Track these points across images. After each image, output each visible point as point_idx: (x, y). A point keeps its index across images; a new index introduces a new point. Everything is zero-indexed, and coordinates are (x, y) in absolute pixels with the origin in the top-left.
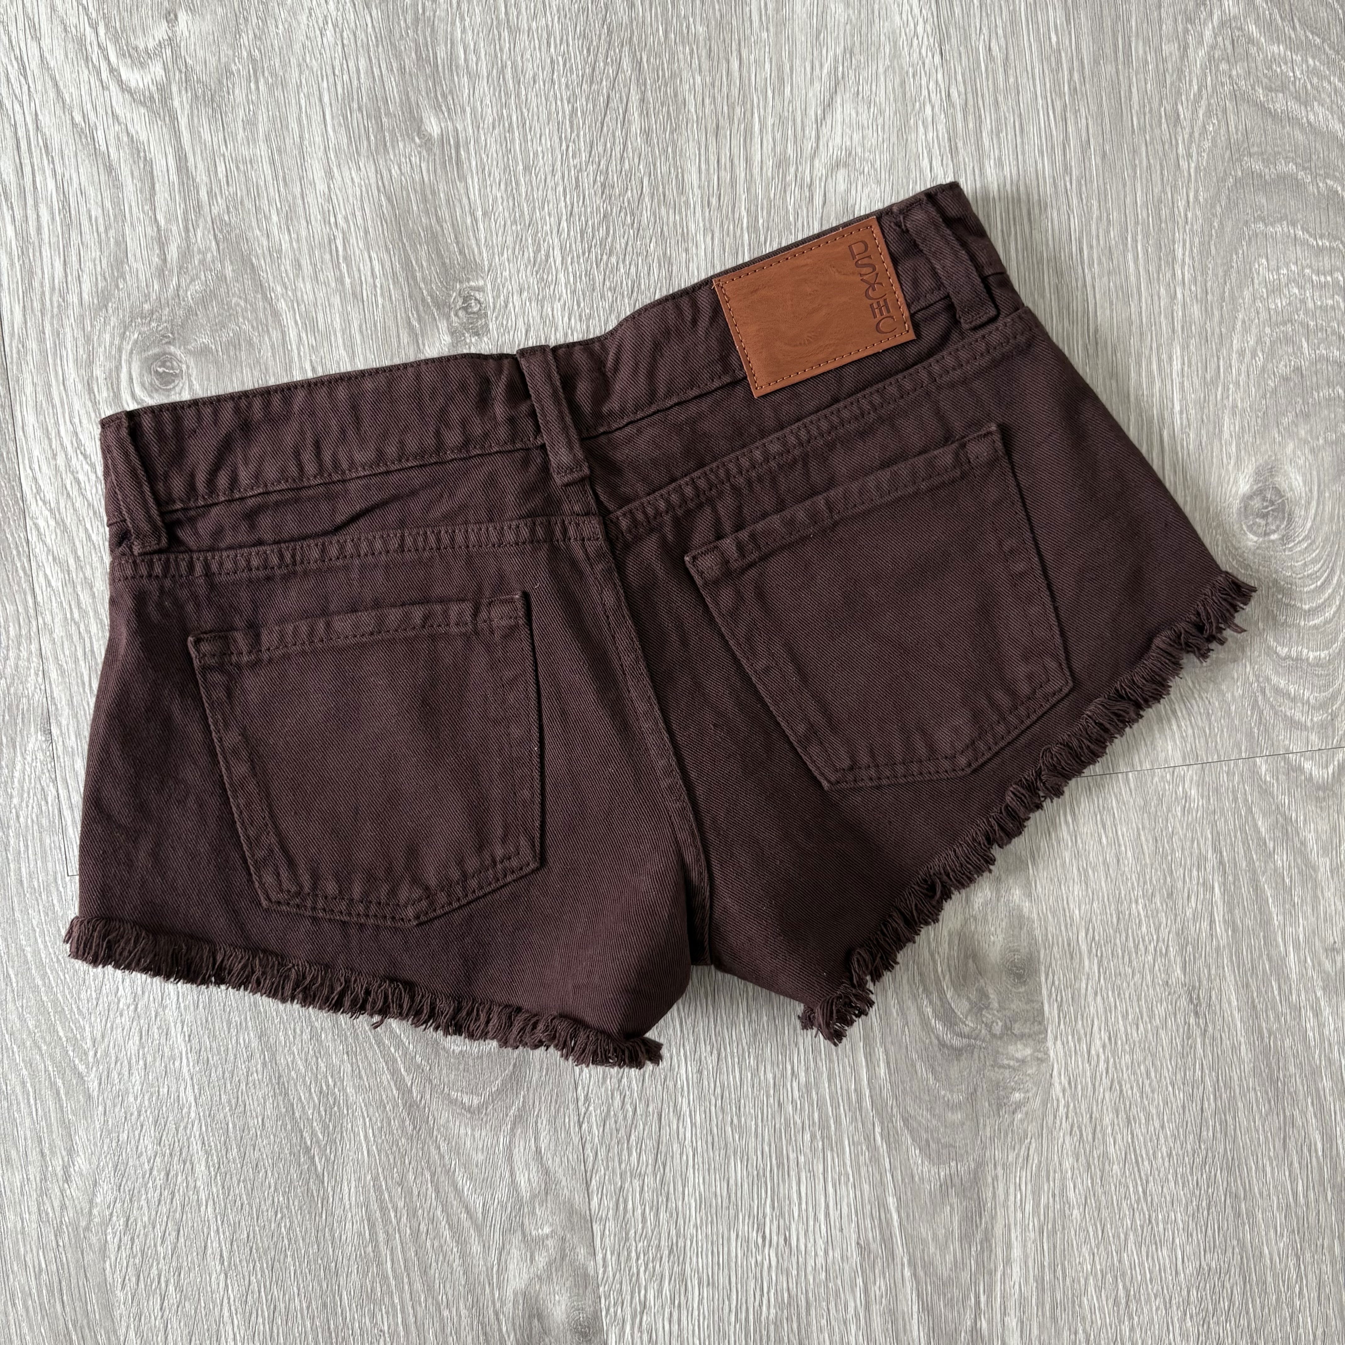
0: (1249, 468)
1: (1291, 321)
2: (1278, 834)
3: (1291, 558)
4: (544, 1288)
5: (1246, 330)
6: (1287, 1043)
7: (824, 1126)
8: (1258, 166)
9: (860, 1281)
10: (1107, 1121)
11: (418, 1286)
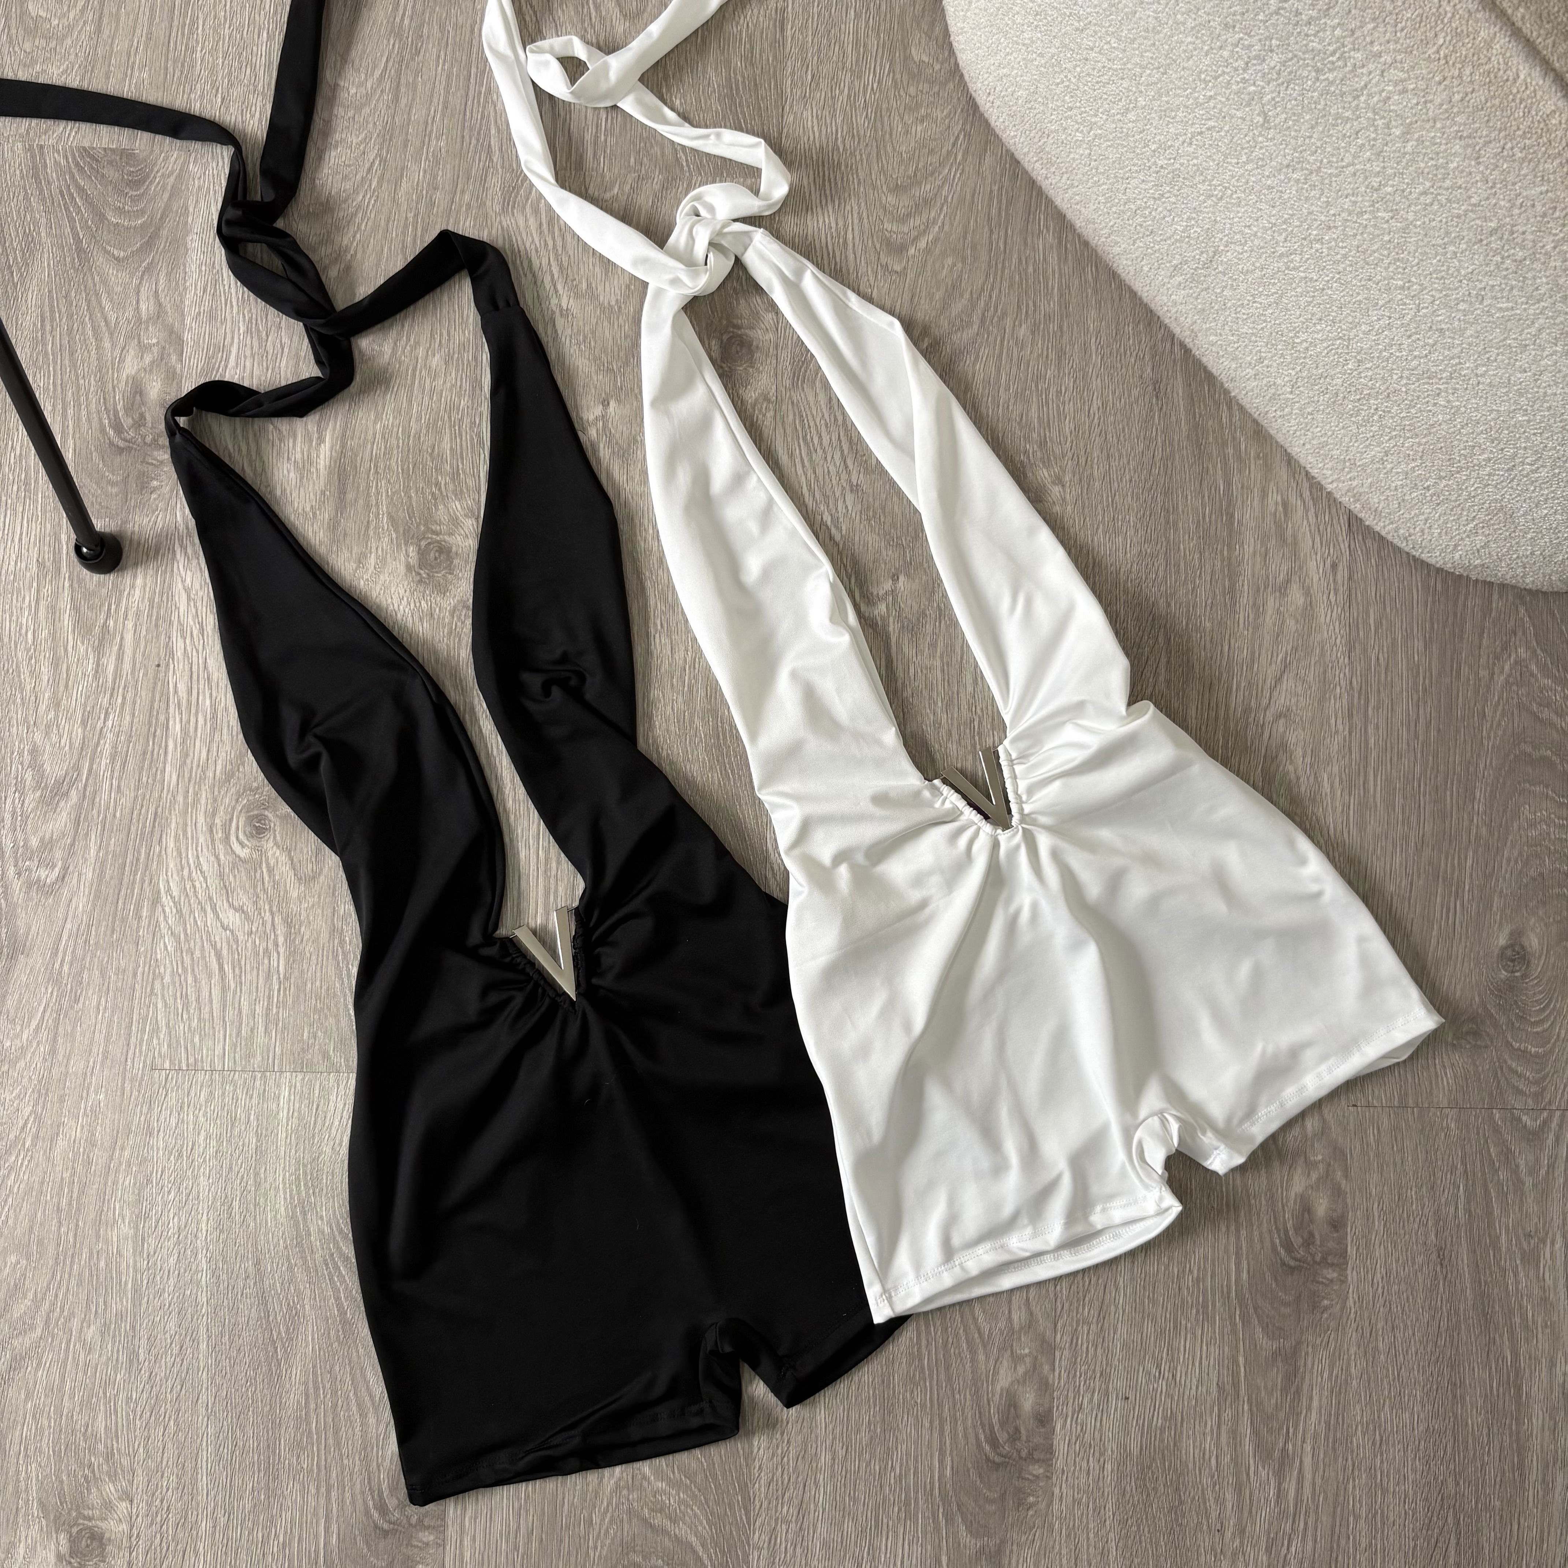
0: (1507, 930)
1: (1540, 845)
2: (1502, 1158)
3: (1527, 989)
4: (1020, 1388)
5: (1513, 846)
6: (1495, 1291)
7: (1205, 1306)
8: (1529, 749)
9: (1216, 1409)
10: (1380, 1326)
11: (942, 1376)
